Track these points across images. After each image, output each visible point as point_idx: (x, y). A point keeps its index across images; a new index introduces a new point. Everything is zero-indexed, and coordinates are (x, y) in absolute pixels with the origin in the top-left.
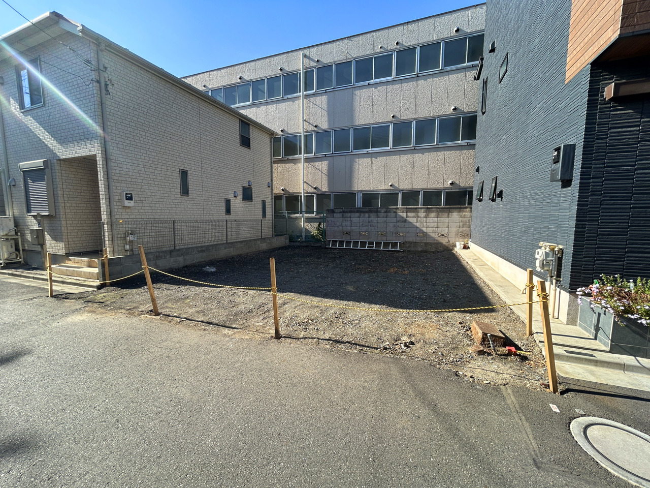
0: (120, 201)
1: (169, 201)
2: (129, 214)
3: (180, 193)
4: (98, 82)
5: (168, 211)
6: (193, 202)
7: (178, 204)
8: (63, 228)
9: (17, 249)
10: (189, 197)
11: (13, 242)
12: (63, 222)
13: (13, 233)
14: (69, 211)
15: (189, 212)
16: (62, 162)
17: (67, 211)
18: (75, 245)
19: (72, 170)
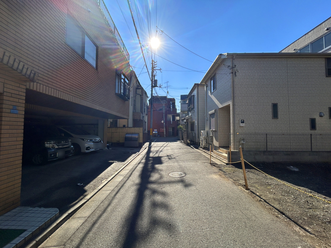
0: (238, 124)
1: (265, 122)
2: (243, 130)
3: (272, 118)
4: (232, 73)
5: (264, 128)
6: (281, 122)
7: (270, 124)
8: (219, 136)
9: (207, 143)
10: (278, 119)
11: (206, 140)
12: (219, 133)
13: (206, 137)
14: (221, 129)
15: (278, 128)
16: (220, 110)
17: (220, 129)
18: (222, 143)
19: (223, 112)
